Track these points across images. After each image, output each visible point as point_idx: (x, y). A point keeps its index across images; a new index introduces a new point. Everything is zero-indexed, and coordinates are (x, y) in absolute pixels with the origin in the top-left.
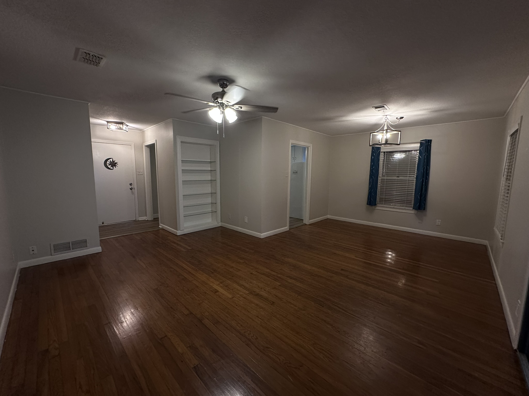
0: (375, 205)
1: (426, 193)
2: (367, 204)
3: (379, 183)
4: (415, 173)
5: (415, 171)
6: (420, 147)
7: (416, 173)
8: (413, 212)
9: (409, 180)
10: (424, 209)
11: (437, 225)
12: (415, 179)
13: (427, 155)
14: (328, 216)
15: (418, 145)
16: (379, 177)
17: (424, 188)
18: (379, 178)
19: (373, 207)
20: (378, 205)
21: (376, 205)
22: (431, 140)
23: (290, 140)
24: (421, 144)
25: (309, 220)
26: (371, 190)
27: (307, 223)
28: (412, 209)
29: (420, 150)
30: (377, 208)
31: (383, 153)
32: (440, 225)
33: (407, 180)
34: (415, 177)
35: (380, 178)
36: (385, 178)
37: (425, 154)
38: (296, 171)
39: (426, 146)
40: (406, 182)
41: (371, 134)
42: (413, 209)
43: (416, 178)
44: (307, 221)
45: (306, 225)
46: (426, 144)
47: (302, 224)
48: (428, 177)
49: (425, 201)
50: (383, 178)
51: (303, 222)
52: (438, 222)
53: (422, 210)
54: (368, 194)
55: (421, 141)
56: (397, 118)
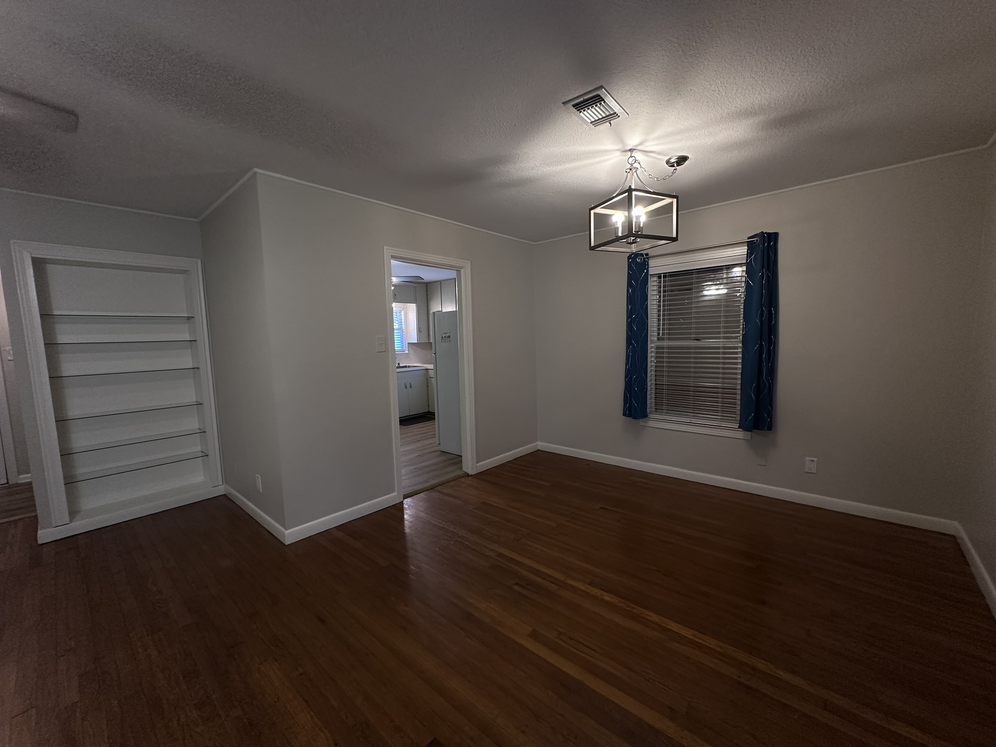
0: (644, 415)
1: (772, 382)
2: (624, 414)
3: (651, 357)
4: (739, 328)
5: (738, 321)
6: (749, 255)
7: (742, 326)
8: (741, 434)
9: (724, 348)
10: (770, 428)
11: (807, 472)
12: (740, 345)
13: (768, 276)
14: (539, 443)
15: (743, 250)
16: (649, 342)
17: (764, 370)
18: (651, 343)
19: (641, 422)
20: (652, 416)
21: (646, 416)
22: (776, 235)
23: (385, 247)
24: (751, 245)
25: (477, 463)
26: (631, 378)
27: (471, 472)
28: (737, 426)
29: (748, 265)
30: (651, 424)
31: (655, 279)
32: (815, 472)
33: (719, 348)
34: (741, 337)
35: (653, 345)
36: (666, 343)
37: (763, 274)
38: (448, 335)
39: (764, 251)
40: (719, 353)
41: (592, 212)
42: (740, 427)
43: (743, 342)
44: (471, 465)
45: (468, 475)
46: (764, 245)
47: (459, 473)
48: (775, 337)
49: (771, 407)
50: (660, 343)
51: (461, 468)
52: (810, 463)
53: (763, 430)
54: (625, 387)
55: (748, 238)
56: (668, 162)
